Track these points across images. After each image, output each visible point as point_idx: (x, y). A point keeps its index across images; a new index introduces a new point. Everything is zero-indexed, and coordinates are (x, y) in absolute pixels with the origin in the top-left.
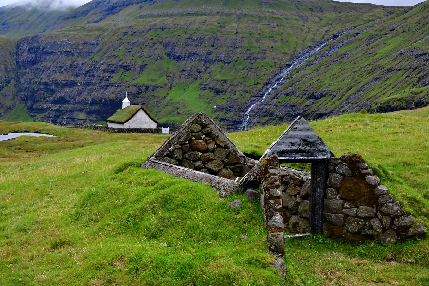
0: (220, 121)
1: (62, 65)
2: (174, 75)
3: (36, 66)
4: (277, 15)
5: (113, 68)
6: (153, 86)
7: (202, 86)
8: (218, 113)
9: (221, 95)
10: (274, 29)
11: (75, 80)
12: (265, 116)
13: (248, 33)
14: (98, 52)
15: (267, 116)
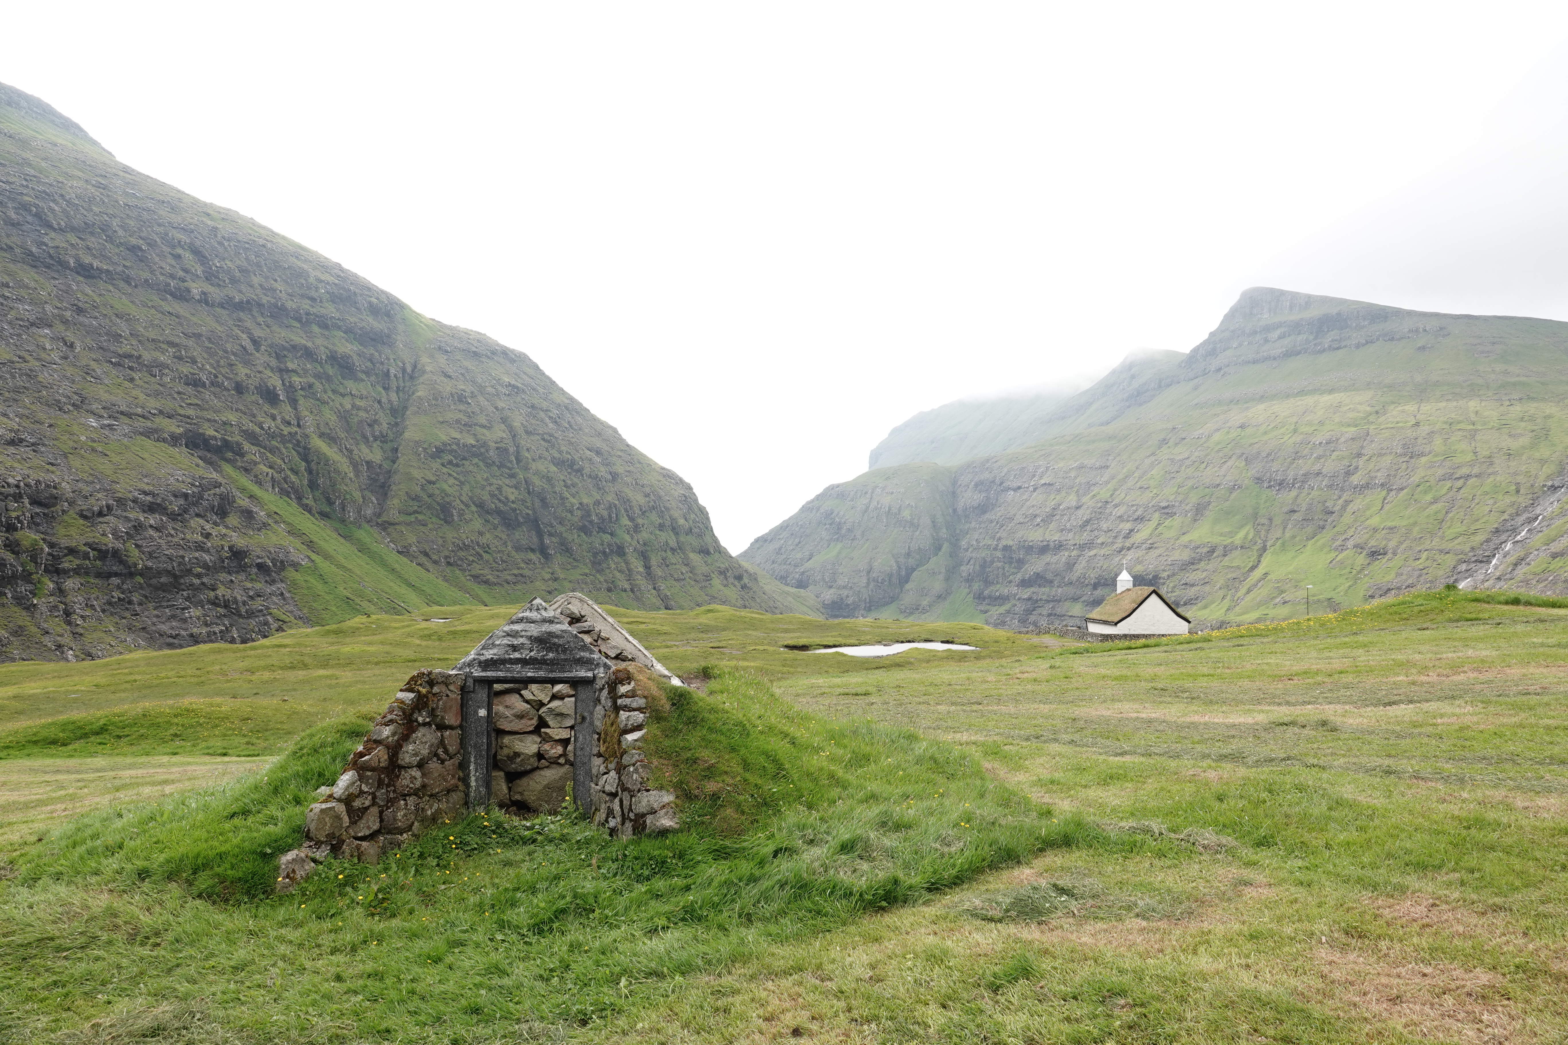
1: (1038, 512)
2: (1271, 520)
3: (988, 516)
4: (1518, 376)
5: (1139, 513)
6: (1225, 546)
7: (1338, 543)
9: (1385, 560)
10: (1511, 408)
11: (1063, 538)
13: (1446, 423)
14: (1107, 482)
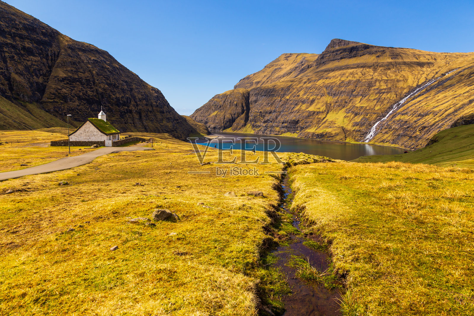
0: (356, 132)
1: (270, 102)
2: (331, 105)
5: (296, 102)
6: (318, 112)
7: (347, 111)
8: (355, 127)
10: (398, 73)
11: (275, 109)
12: (386, 128)
13: (380, 77)
15: (387, 128)
